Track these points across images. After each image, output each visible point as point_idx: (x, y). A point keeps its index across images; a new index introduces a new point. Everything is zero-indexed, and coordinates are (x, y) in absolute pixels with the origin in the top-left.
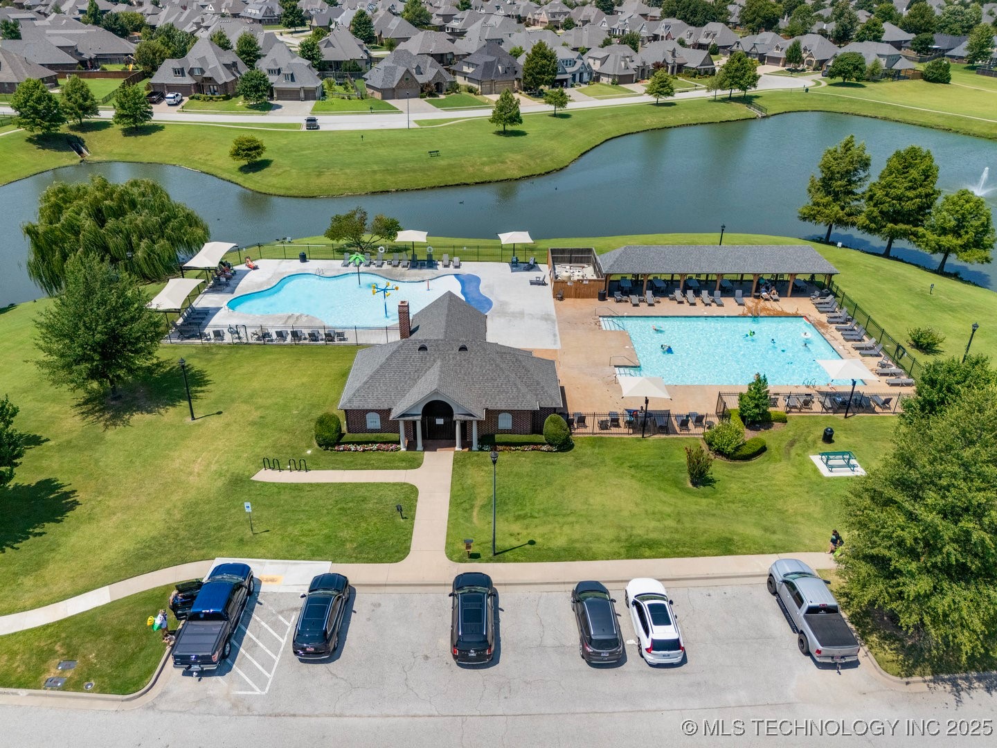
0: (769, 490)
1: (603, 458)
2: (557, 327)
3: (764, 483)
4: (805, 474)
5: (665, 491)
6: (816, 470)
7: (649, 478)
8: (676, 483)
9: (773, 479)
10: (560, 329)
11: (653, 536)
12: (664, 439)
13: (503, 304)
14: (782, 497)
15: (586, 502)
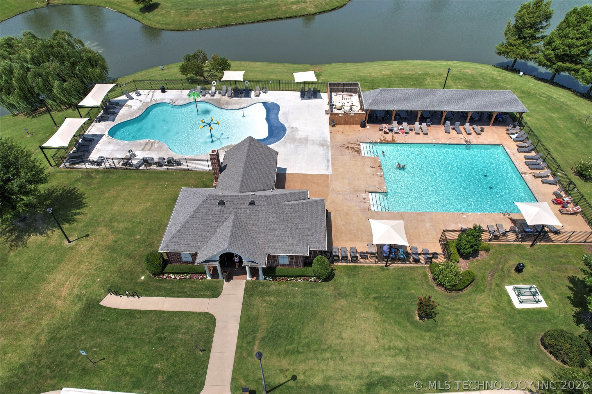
0: (475, 323)
1: (356, 290)
2: (330, 152)
3: (472, 315)
4: (502, 305)
5: (399, 324)
6: (510, 301)
7: (388, 311)
8: (408, 316)
9: (479, 311)
10: (332, 155)
11: (388, 373)
12: (401, 268)
13: (295, 129)
14: (485, 329)
15: (340, 337)
